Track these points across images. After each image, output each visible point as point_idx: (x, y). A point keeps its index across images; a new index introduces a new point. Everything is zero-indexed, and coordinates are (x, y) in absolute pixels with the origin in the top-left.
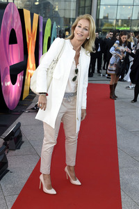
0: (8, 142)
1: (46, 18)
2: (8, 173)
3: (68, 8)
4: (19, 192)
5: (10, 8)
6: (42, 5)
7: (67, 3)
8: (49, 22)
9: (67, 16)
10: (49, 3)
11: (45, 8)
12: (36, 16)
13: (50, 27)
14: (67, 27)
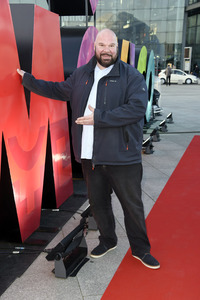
0: (87, 220)
1: (140, 45)
2: (88, 263)
3: (170, 29)
4: (103, 291)
5: (90, 34)
6: (134, 28)
7: (170, 23)
8: (144, 51)
9: (170, 42)
10: (144, 24)
11: (138, 32)
12: (125, 43)
13: (145, 57)
14: (170, 57)
